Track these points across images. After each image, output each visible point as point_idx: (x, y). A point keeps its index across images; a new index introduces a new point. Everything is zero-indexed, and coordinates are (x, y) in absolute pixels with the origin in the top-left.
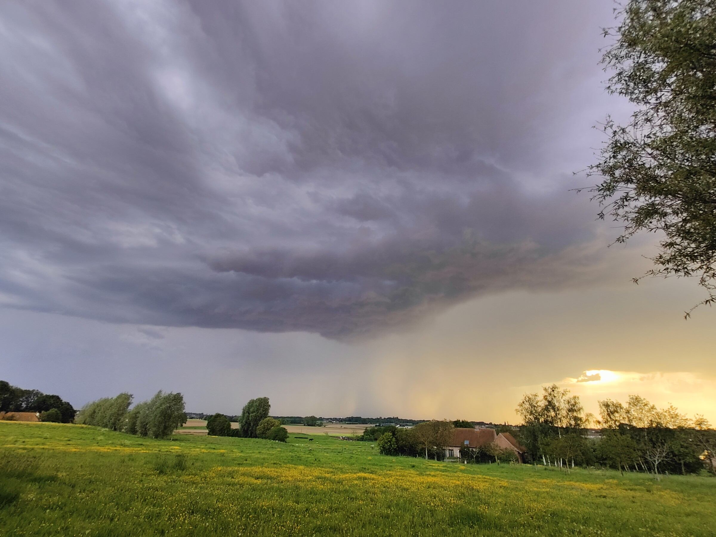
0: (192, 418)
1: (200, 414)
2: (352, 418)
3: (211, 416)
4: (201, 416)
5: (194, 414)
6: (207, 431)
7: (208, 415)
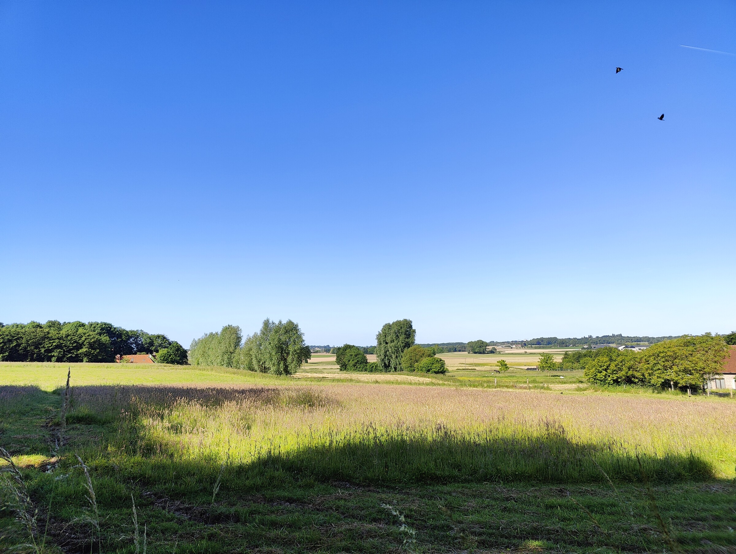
0: (317, 352)
1: (325, 347)
2: (542, 339)
3: (339, 349)
4: (327, 349)
5: (318, 347)
6: (338, 367)
7: (336, 347)
